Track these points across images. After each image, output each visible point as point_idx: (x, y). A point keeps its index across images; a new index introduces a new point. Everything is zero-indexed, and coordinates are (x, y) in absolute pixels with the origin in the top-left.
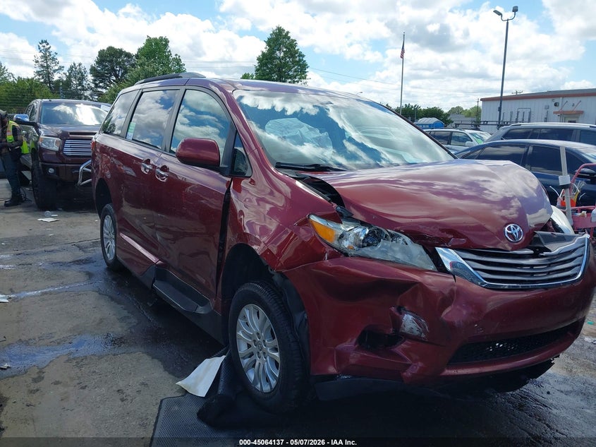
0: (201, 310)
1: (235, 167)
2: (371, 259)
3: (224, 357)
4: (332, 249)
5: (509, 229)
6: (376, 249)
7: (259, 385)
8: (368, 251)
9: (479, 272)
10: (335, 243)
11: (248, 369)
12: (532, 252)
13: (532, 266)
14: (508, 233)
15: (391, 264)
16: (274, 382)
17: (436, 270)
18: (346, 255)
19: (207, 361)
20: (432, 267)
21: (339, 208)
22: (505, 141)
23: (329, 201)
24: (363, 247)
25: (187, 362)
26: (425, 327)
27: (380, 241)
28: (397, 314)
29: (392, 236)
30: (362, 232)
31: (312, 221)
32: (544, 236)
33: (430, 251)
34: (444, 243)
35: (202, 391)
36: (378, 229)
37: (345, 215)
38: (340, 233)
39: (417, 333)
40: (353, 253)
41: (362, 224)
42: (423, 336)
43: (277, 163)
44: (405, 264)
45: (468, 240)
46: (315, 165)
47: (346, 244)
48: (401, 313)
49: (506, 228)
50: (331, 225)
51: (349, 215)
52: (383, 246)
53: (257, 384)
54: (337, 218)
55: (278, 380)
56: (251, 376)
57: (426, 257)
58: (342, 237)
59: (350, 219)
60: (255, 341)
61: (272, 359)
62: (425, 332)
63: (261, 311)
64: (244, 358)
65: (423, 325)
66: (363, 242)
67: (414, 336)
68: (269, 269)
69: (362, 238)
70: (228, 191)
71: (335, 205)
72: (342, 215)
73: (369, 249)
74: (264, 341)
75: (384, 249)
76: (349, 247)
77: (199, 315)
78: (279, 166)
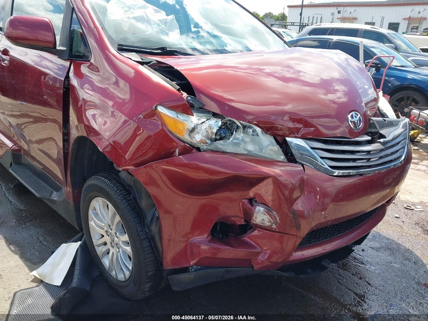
0: (55, 196)
1: (74, 50)
2: (224, 153)
3: (79, 243)
4: (182, 144)
5: (352, 117)
6: (229, 141)
7: (114, 272)
8: (220, 145)
9: (326, 160)
10: (186, 137)
11: (103, 257)
12: (369, 138)
13: (368, 152)
14: (351, 121)
15: (244, 157)
16: (127, 274)
17: (286, 161)
18: (198, 149)
19: (64, 246)
20: (282, 157)
21: (189, 98)
22: (312, 36)
23: (178, 90)
24: (216, 140)
25: (45, 245)
26: (276, 219)
27: (232, 134)
28: (249, 206)
29: (244, 127)
30: (215, 124)
31: (160, 113)
32: (378, 122)
33: (280, 141)
34: (294, 133)
35: (57, 280)
36: (230, 120)
37: (196, 105)
38: (192, 126)
39: (269, 224)
40: (205, 147)
41: (215, 115)
42: (274, 226)
43: (119, 45)
44: (256, 156)
45: (317, 129)
46: (163, 49)
47: (198, 138)
48: (252, 205)
49: (349, 116)
50: (182, 117)
51: (201, 106)
52: (235, 139)
53: (112, 271)
54: (187, 109)
55: (132, 272)
56: (106, 262)
57: (276, 148)
58: (193, 130)
59: (202, 110)
60: (107, 232)
61: (124, 252)
62: (276, 223)
63: (110, 205)
64: (99, 246)
65: (275, 217)
66: (216, 135)
67: (265, 226)
68: (115, 165)
69: (215, 131)
70: (67, 77)
71: (185, 95)
72: (192, 106)
73: (221, 142)
74: (116, 233)
75: (236, 141)
76: (201, 141)
77: (53, 202)
78: (122, 49)
